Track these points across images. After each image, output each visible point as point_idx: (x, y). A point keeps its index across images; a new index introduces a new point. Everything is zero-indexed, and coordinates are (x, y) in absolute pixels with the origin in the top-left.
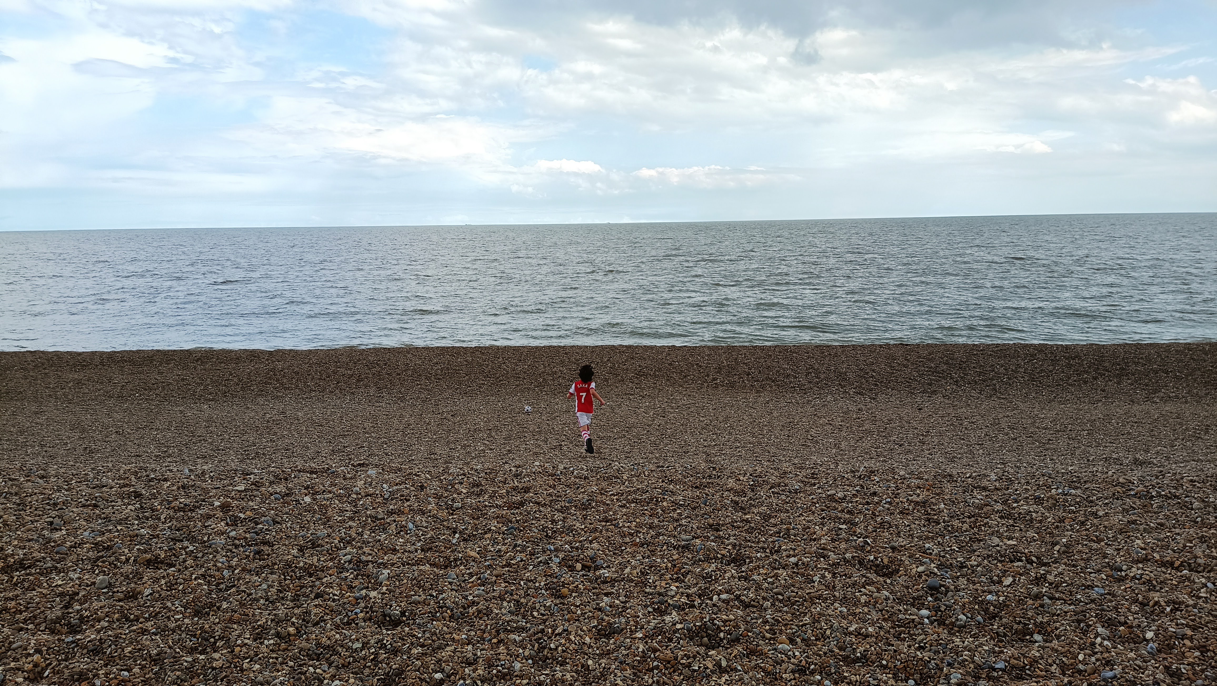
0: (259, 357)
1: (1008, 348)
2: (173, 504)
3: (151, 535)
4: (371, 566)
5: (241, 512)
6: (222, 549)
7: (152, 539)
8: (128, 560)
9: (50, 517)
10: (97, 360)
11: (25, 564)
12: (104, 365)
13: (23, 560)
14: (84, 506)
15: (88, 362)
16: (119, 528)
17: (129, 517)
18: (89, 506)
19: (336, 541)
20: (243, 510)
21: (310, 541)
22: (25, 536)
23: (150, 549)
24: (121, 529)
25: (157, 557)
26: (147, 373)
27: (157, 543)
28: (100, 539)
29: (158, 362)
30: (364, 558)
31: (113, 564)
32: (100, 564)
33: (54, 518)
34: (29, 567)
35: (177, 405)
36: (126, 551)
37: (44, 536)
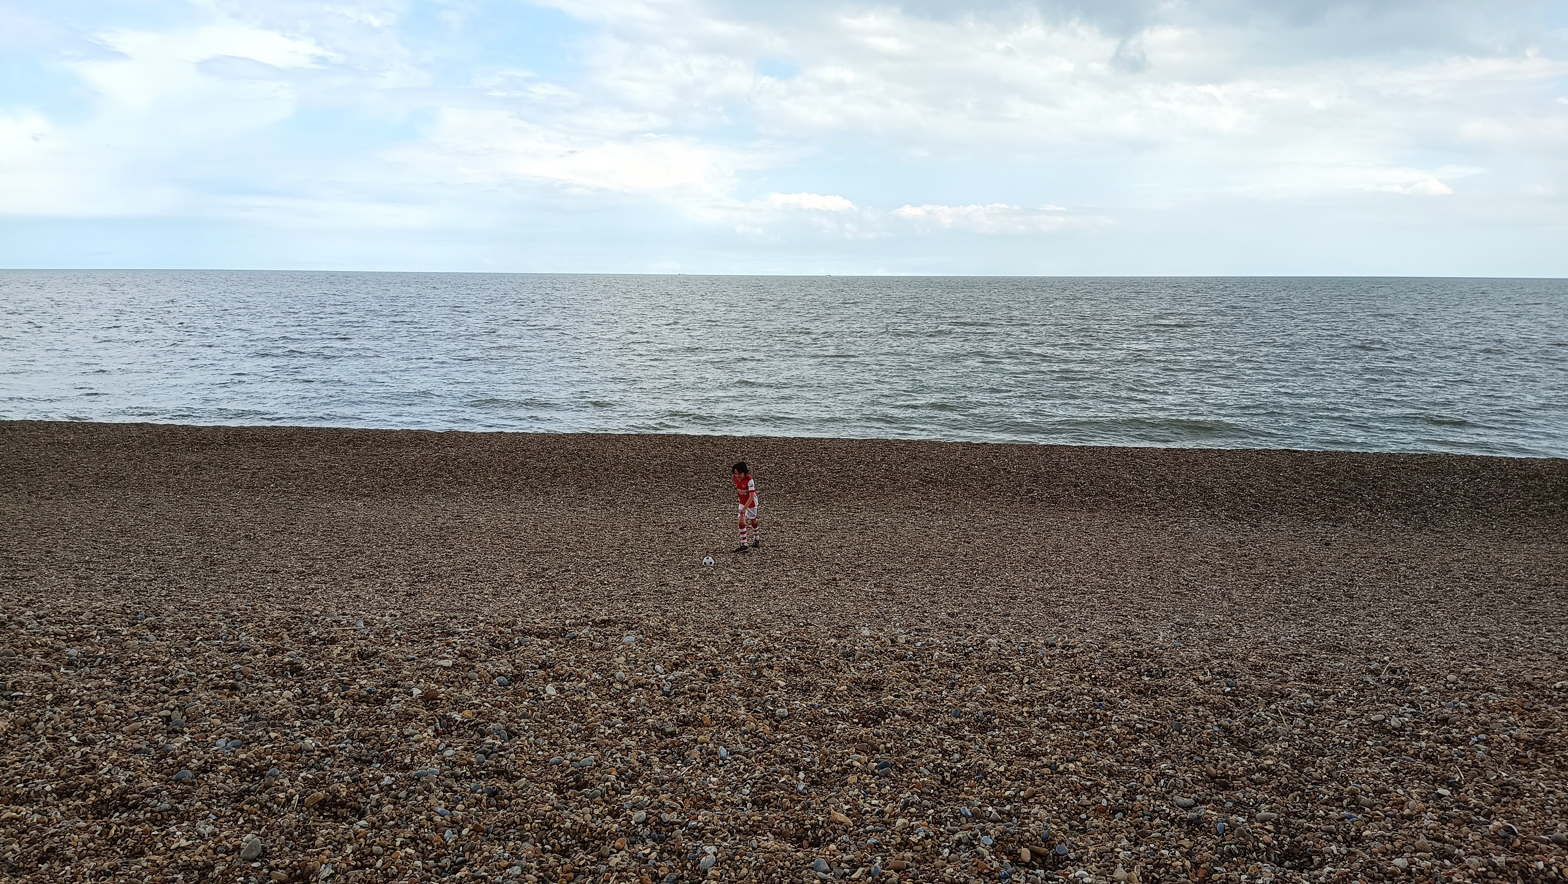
0: (426, 441)
1: (1439, 461)
2: (350, 692)
3: (323, 751)
4: (679, 832)
5: (455, 709)
6: (437, 784)
7: (324, 757)
8: (289, 799)
9: (167, 708)
10: (221, 438)
11: (129, 800)
12: (229, 445)
13: (125, 791)
14: (216, 687)
15: (209, 440)
16: (273, 735)
17: (286, 713)
18: (224, 687)
19: (613, 778)
20: (457, 704)
21: (572, 773)
22: (128, 744)
23: (323, 778)
24: (276, 738)
25: (335, 795)
26: (285, 457)
27: (332, 766)
28: (243, 756)
29: (298, 442)
30: (666, 817)
31: (266, 806)
32: (246, 807)
33: (172, 710)
34: (135, 806)
35: (323, 501)
36: (286, 782)
37: (157, 743)
